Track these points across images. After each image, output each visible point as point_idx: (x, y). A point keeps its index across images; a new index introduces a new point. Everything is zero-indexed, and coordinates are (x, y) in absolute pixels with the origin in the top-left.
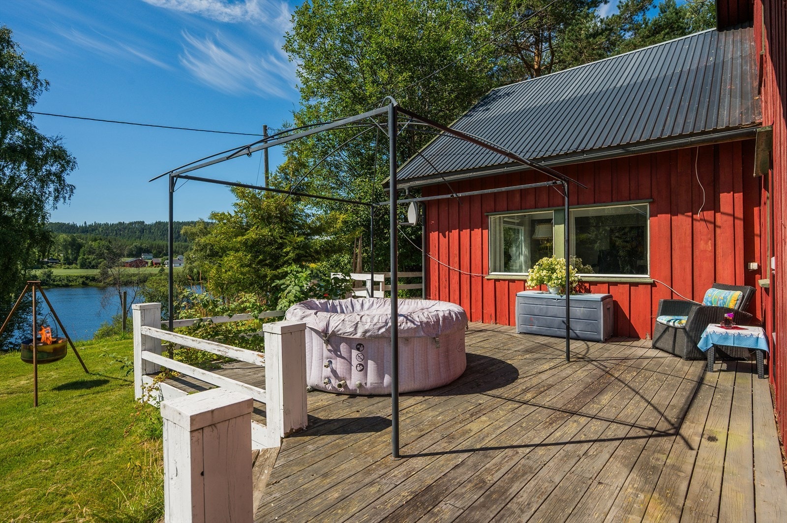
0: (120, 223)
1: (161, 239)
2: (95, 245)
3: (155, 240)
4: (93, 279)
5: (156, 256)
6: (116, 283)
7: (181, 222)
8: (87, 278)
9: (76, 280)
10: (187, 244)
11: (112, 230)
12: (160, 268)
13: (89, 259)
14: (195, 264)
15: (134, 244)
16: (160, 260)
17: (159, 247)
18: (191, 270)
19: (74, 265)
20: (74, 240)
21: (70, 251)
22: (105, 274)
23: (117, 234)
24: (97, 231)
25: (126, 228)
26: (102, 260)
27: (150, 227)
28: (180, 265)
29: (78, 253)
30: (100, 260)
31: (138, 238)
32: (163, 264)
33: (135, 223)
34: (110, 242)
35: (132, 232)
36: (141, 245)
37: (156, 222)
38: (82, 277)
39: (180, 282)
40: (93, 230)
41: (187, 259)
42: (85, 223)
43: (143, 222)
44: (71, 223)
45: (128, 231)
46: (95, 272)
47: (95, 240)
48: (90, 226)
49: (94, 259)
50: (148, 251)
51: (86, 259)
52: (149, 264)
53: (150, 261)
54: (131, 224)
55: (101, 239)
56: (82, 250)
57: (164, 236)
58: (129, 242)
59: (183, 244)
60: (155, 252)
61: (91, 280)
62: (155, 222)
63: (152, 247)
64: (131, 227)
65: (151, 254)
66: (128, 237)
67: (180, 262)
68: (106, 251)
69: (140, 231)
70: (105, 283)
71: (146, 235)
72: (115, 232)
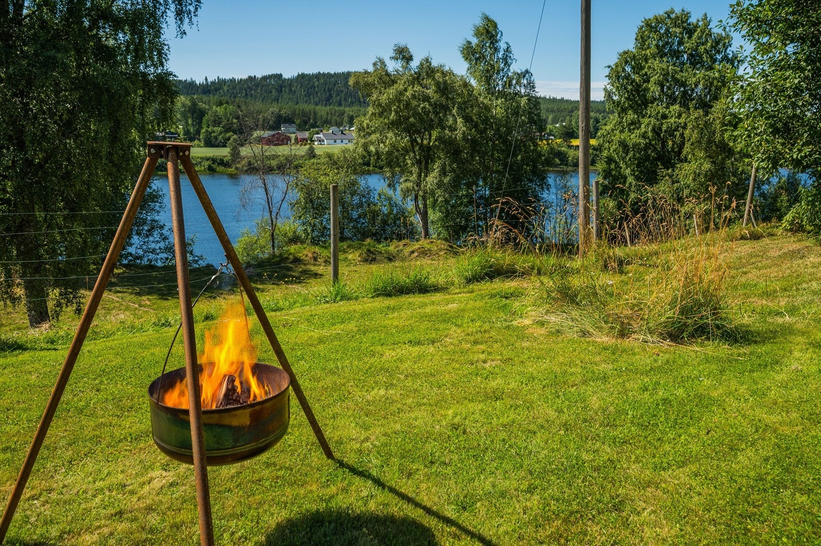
0: (250, 77)
1: (306, 102)
2: (220, 110)
3: (297, 103)
4: (222, 163)
5: (301, 128)
6: (251, 169)
8: (214, 160)
9: (200, 163)
10: (342, 108)
11: (240, 89)
12: (308, 146)
13: (214, 132)
14: (373, 137)
16: (306, 134)
17: (304, 114)
18: (365, 146)
19: (196, 142)
20: (194, 104)
21: (190, 121)
22: (235, 154)
23: (246, 95)
24: (222, 90)
25: (258, 86)
26: (231, 133)
27: (291, 82)
28: (335, 141)
29: (200, 123)
30: (228, 135)
32: (312, 141)
33: (270, 77)
34: (239, 107)
35: (266, 91)
36: (280, 111)
37: (299, 75)
38: (208, 159)
39: (348, 168)
40: (217, 90)
41: (360, 130)
42: (206, 79)
43: (281, 75)
44: (189, 79)
45: (262, 90)
46: (224, 152)
47: (220, 104)
48: (212, 83)
49: (221, 133)
50: (289, 120)
51: (211, 133)
52: (293, 141)
53: (293, 136)
54: (265, 78)
55: (227, 103)
56: (205, 120)
57: (309, 96)
59: (337, 109)
60: (298, 122)
61: (219, 164)
62: (296, 75)
63: (294, 113)
64: (264, 83)
65: (294, 125)
66: (261, 99)
67: (335, 137)
68: (235, 121)
69: (277, 90)
70: (237, 168)
71: (286, 96)
72: (244, 92)
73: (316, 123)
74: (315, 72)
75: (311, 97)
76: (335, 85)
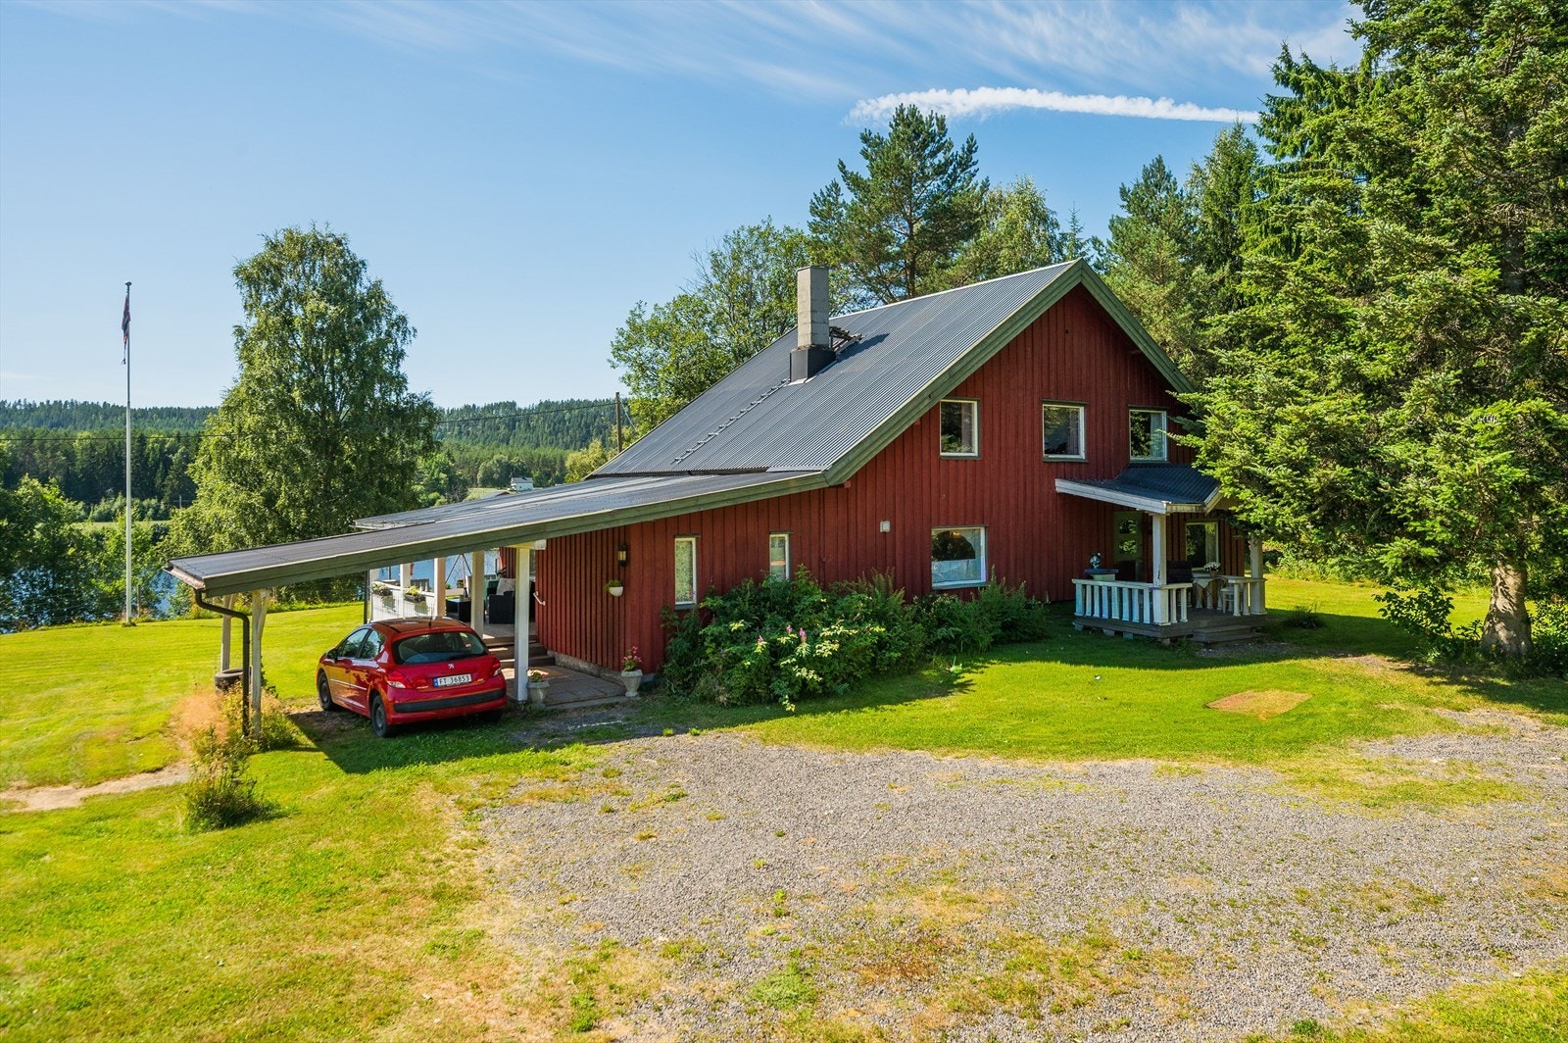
7: (592, 400)
15: (495, 457)
31: (502, 441)
58: (485, 453)
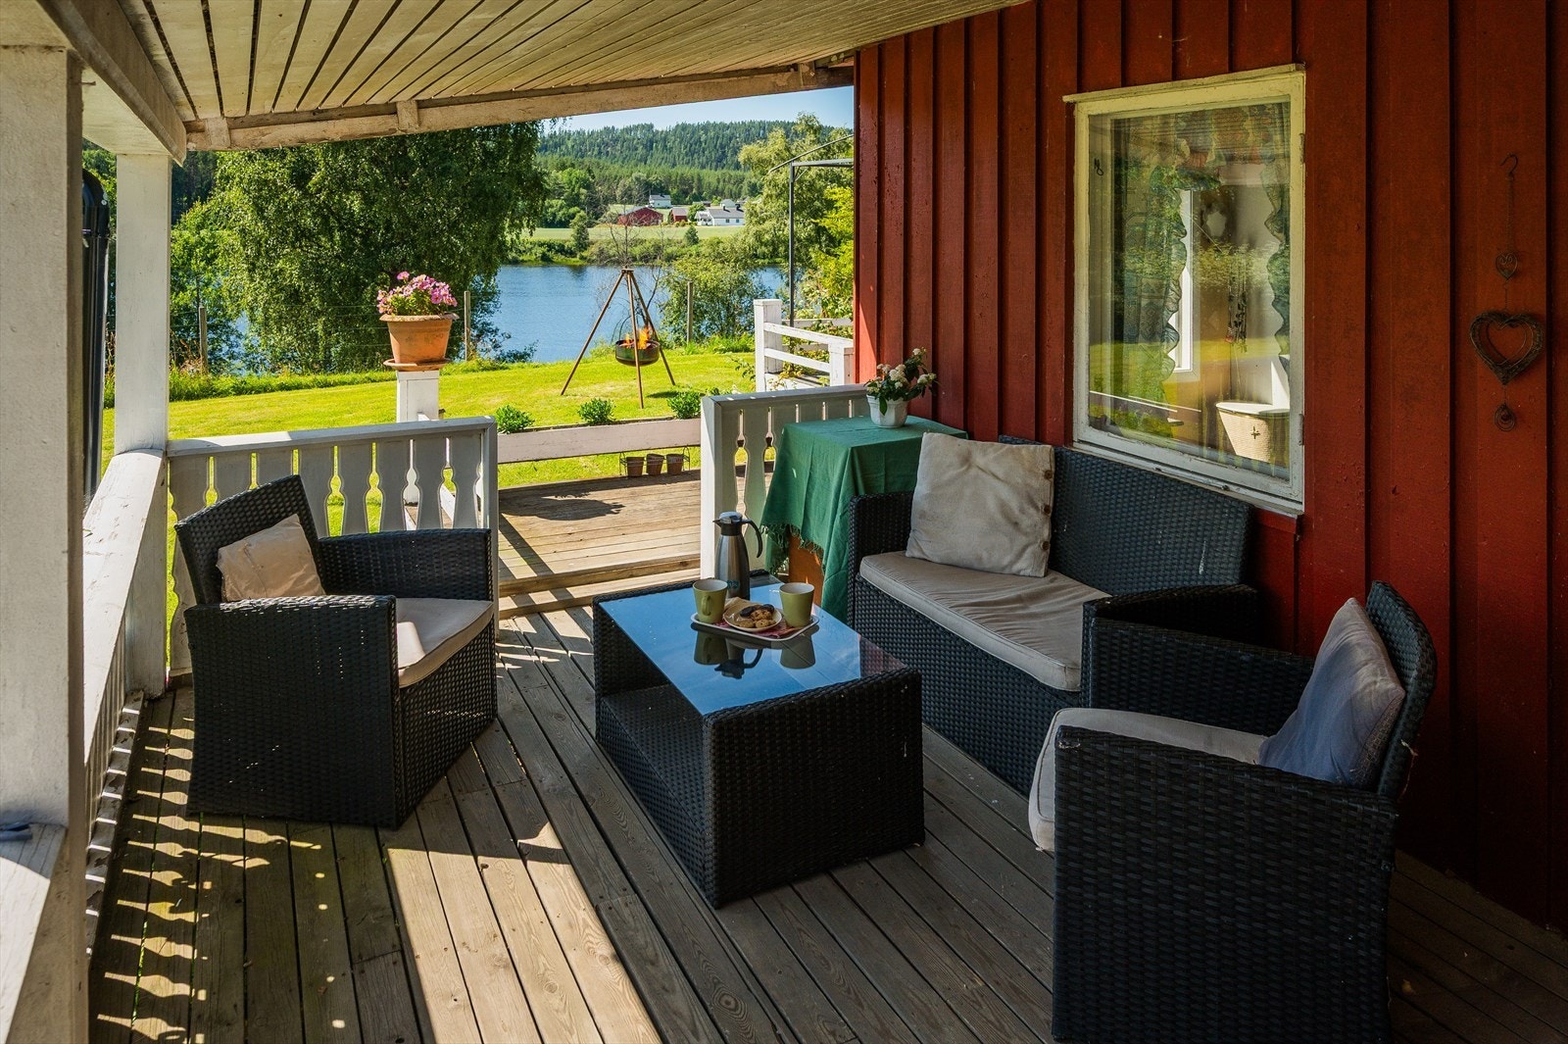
0: (606, 129)
1: (688, 163)
2: (562, 177)
3: (674, 165)
4: (562, 250)
5: (677, 201)
6: (605, 260)
7: (728, 123)
8: (550, 246)
9: (531, 249)
10: (740, 173)
11: (591, 144)
12: (687, 228)
13: (551, 206)
14: (768, 225)
15: (634, 175)
16: (684, 210)
17: (683, 180)
18: (758, 236)
22: (583, 243)
23: (600, 153)
24: (563, 148)
25: (617, 140)
26: (576, 209)
27: (665, 137)
28: (728, 221)
30: (572, 210)
31: (641, 161)
32: (693, 220)
33: (636, 128)
34: (590, 171)
35: (629, 148)
36: (648, 177)
37: (678, 125)
38: (541, 245)
39: (736, 262)
40: (556, 146)
41: (751, 215)
43: (652, 126)
45: (622, 146)
46: (565, 236)
47: (563, 167)
49: (561, 207)
50: (661, 190)
52: (666, 219)
53: (666, 213)
54: (628, 130)
55: (573, 165)
57: (692, 155)
58: (625, 171)
59: (733, 173)
60: (675, 191)
61: (557, 252)
62: (674, 125)
63: (669, 180)
64: (627, 136)
65: (668, 197)
66: (621, 159)
67: (727, 215)
68: (583, 191)
69: (645, 146)
70: (582, 258)
71: (657, 154)
72: (596, 148)
73: (700, 194)
74: (701, 122)
75: (696, 156)
76: (731, 139)
